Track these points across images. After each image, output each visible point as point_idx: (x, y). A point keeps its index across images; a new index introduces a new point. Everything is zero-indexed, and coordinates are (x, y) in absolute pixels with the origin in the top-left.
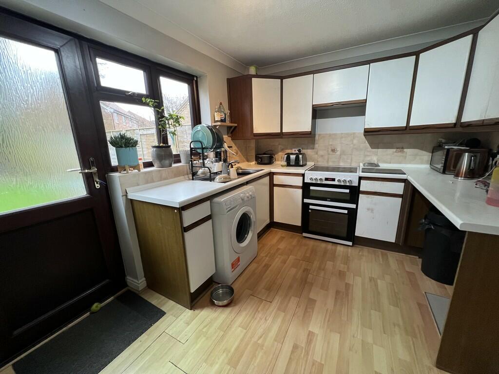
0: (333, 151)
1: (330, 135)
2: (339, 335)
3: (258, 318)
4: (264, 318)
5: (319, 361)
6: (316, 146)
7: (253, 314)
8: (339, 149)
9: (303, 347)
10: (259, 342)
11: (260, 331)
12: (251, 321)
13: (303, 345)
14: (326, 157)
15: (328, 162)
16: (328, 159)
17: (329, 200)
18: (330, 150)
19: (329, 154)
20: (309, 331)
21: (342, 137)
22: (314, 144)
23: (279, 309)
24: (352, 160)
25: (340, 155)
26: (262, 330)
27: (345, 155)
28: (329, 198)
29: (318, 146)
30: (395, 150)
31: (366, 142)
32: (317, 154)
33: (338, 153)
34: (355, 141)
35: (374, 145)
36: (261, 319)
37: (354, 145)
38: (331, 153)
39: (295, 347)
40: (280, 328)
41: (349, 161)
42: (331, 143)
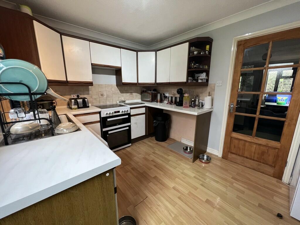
0: (102, 95)
1: (99, 85)
2: (177, 178)
3: (157, 210)
4: (158, 206)
5: (188, 192)
6: (90, 92)
7: (152, 212)
8: (105, 94)
9: (180, 195)
10: (173, 217)
11: (166, 212)
12: (157, 216)
13: (180, 194)
14: (98, 100)
15: (100, 102)
16: (100, 101)
17: (118, 124)
18: (100, 95)
19: (100, 98)
20: (172, 188)
21: (106, 87)
22: (89, 91)
23: (154, 195)
24: (113, 100)
25: (107, 97)
26: (166, 211)
27: (109, 97)
28: (117, 124)
29: (92, 92)
30: (130, 94)
31: (118, 90)
32: (92, 97)
33: (105, 96)
34: (113, 90)
35: (122, 92)
36: (157, 208)
37: (113, 91)
38: (101, 96)
39: (179, 198)
40: (167, 200)
41: (112, 101)
42: (100, 90)
